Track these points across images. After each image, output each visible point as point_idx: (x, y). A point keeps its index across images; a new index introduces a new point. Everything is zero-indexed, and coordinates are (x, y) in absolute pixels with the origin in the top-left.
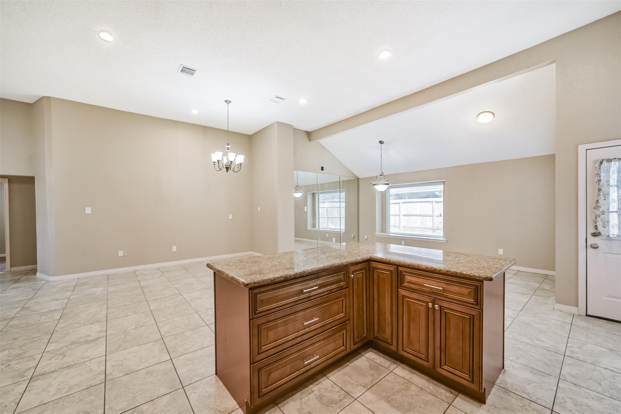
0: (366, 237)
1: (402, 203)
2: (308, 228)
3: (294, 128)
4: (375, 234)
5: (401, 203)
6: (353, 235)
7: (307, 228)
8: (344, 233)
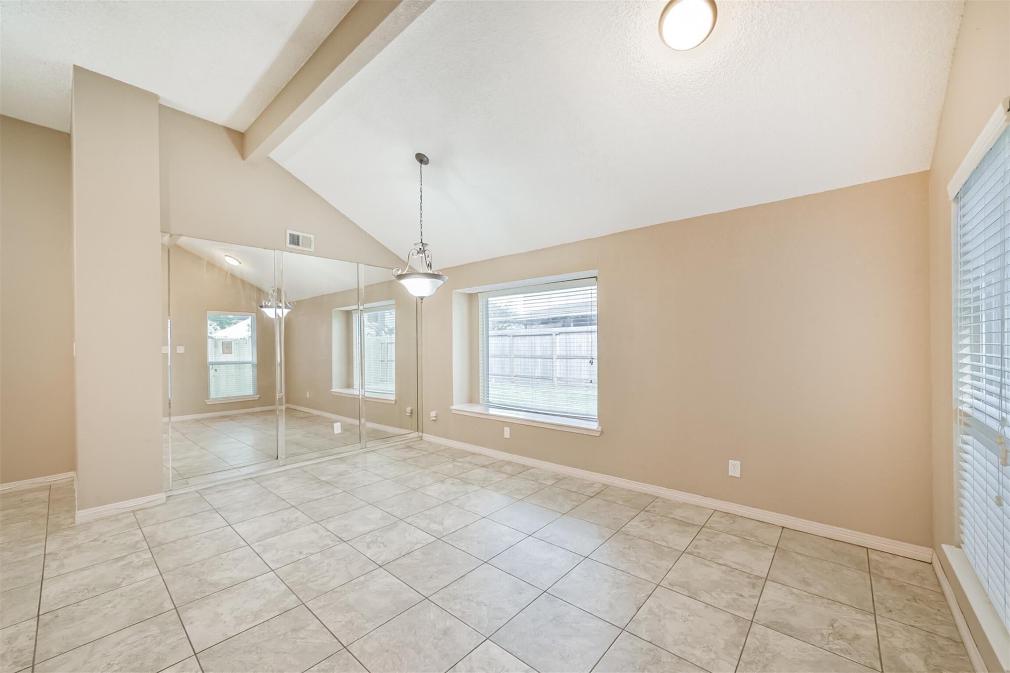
0: (433, 414)
1: (556, 335)
2: (333, 390)
3: (160, 105)
4: (452, 407)
5: (554, 334)
6: (409, 409)
7: (332, 388)
8: (394, 403)
